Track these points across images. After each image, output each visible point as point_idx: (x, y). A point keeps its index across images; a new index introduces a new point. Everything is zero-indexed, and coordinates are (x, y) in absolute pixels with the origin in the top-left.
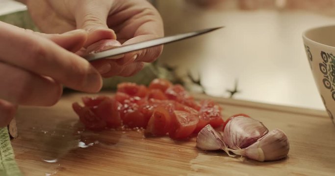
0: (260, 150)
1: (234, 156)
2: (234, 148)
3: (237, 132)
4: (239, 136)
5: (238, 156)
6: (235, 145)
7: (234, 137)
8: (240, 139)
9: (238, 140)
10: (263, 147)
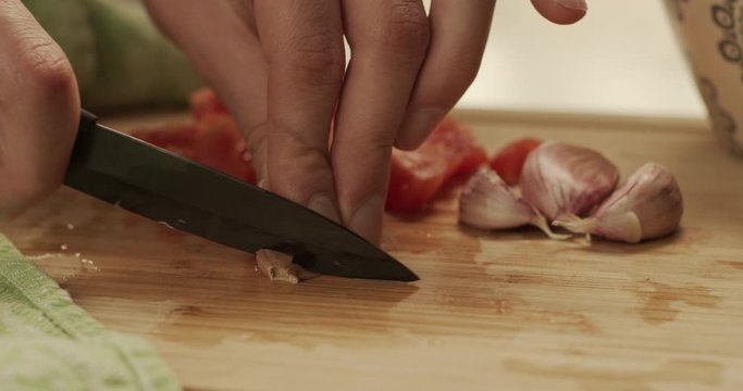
0: (632, 216)
1: (565, 237)
2: (563, 217)
3: (559, 181)
4: (567, 190)
5: (575, 236)
6: (562, 209)
7: (557, 191)
8: (571, 197)
9: (567, 198)
10: (638, 209)
